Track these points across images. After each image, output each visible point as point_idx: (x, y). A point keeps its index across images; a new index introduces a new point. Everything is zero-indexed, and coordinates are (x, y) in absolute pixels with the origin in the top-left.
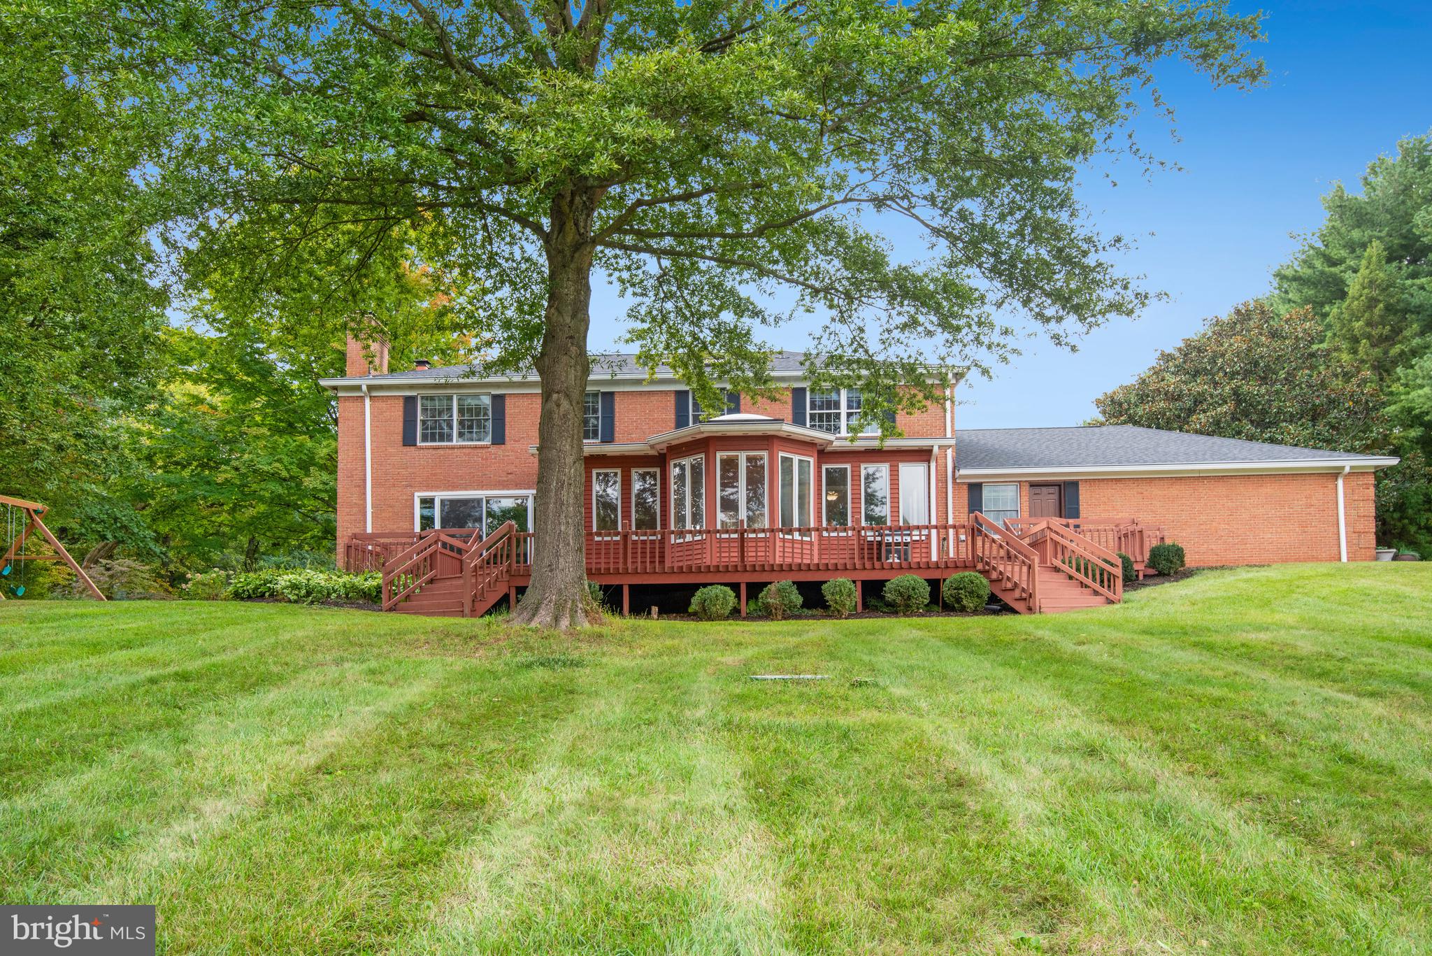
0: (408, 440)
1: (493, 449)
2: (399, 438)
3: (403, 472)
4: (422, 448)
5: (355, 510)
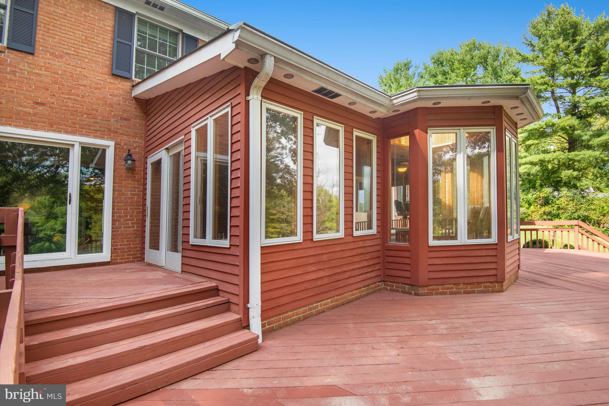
1: (12, 57)
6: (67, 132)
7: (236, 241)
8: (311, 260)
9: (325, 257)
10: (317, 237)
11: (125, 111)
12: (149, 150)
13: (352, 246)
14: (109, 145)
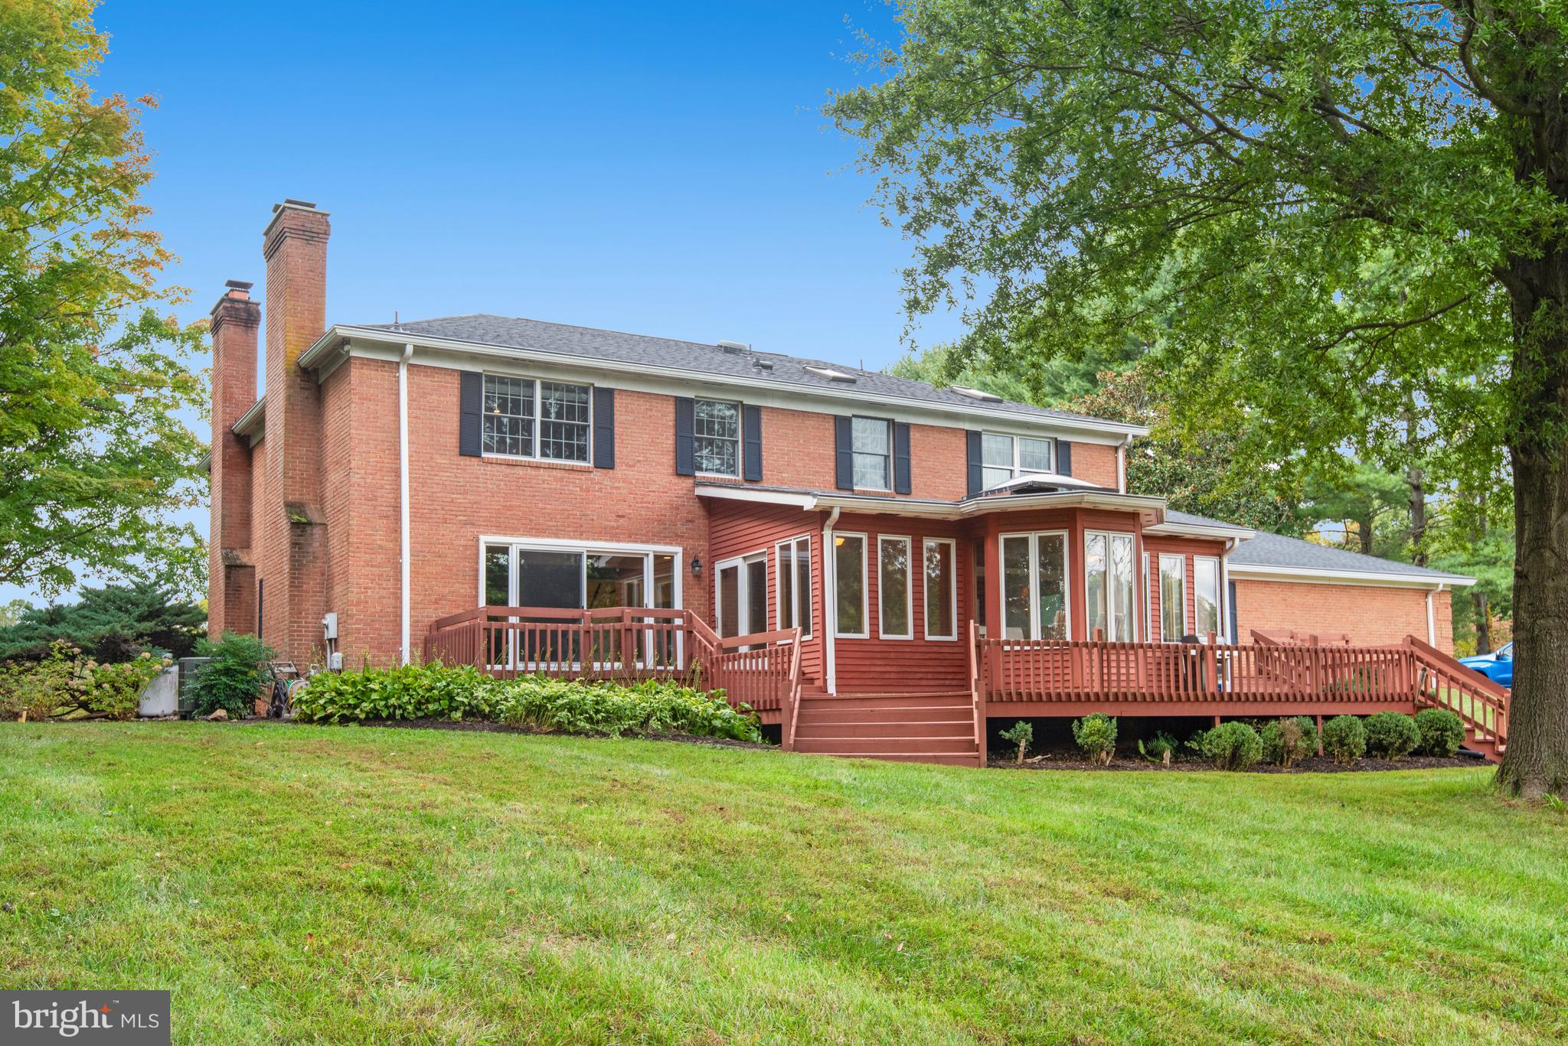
0: (469, 447)
1: (598, 475)
2: (452, 441)
3: (459, 498)
4: (490, 462)
5: (380, 558)
6: (642, 542)
7: (817, 634)
8: (879, 655)
9: (892, 655)
10: (883, 636)
11: (689, 512)
12: (715, 555)
13: (924, 649)
14: (677, 551)
